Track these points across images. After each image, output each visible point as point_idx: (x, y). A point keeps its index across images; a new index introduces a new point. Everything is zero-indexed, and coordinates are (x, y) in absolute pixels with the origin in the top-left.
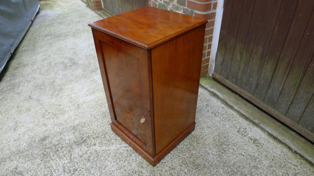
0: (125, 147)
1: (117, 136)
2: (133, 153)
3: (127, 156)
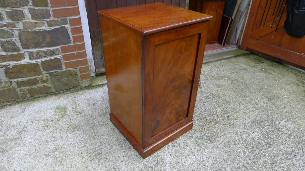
0: (168, 148)
1: (152, 155)
2: (176, 142)
3: (180, 147)
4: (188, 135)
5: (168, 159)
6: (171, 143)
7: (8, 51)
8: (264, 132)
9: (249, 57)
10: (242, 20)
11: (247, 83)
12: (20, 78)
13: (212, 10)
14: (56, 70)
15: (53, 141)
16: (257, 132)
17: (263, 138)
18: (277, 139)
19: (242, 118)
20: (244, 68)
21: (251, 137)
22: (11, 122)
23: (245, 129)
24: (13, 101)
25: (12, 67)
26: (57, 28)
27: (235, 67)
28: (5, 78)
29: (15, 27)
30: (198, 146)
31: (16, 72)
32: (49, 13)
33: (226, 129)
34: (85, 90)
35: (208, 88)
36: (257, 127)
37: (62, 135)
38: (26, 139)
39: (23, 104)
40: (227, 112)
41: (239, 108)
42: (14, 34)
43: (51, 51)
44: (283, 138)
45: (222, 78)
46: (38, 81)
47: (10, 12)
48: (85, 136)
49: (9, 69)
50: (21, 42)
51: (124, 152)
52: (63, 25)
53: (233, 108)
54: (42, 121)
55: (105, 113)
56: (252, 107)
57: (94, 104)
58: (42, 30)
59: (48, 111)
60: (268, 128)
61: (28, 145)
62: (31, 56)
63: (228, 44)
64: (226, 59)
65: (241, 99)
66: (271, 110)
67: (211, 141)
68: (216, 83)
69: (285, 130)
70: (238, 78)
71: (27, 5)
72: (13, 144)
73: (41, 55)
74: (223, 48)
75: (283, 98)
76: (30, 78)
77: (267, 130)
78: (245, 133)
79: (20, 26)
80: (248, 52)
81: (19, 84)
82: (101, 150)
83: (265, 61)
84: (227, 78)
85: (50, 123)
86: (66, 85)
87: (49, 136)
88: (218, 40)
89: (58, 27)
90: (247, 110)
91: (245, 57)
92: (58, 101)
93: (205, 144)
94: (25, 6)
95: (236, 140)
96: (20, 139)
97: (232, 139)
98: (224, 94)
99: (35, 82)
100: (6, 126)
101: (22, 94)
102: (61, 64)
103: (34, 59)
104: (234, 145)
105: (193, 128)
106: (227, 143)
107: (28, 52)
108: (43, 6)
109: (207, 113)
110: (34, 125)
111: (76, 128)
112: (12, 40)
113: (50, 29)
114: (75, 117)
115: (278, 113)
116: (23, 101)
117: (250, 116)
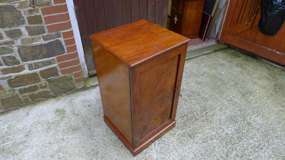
0: (155, 146)
1: (141, 153)
2: (162, 140)
3: (165, 144)
4: (171, 133)
5: (155, 156)
6: (157, 141)
7: (9, 64)
8: (236, 127)
9: (226, 52)
10: (221, 16)
11: (224, 79)
12: (22, 86)
13: (193, 9)
14: (54, 76)
15: (57, 142)
16: (231, 127)
17: (236, 133)
18: (247, 134)
19: (218, 115)
20: (222, 64)
21: (225, 132)
22: (17, 125)
23: (220, 125)
24: (17, 105)
25: (14, 78)
26: (52, 42)
27: (214, 62)
28: (9, 87)
29: (14, 43)
30: (180, 143)
31: (18, 82)
32: (44, 29)
33: (205, 126)
34: (80, 91)
35: (189, 85)
36: (231, 123)
37: (63, 137)
38: (33, 141)
39: (26, 108)
40: (205, 109)
41: (216, 104)
42: (14, 49)
43: (48, 61)
44: (252, 133)
45: (202, 75)
46: (38, 87)
47: (9, 31)
48: (83, 137)
49: (12, 79)
50: (21, 56)
51: (118, 150)
52: (57, 39)
53: (211, 105)
54: (45, 124)
55: (99, 114)
56: (228, 103)
57: (89, 106)
58: (38, 44)
59: (49, 114)
60: (241, 123)
61: (35, 147)
62: (30, 67)
63: (208, 38)
64: (206, 54)
65: (218, 95)
66: (244, 106)
67: (191, 137)
68: (196, 80)
69: (255, 125)
70: (216, 74)
71: (23, 24)
72: (22, 147)
73: (39, 65)
74: (204, 43)
75: (255, 93)
76: (30, 85)
77: (240, 125)
78: (220, 129)
79: (18, 42)
80: (226, 47)
81: (21, 91)
82: (98, 150)
83: (241, 55)
84: (206, 75)
85: (52, 125)
86: (63, 88)
87: (52, 138)
88: (199, 35)
89: (53, 40)
90: (223, 106)
91: (223, 51)
92: (57, 104)
93: (186, 140)
94: (22, 25)
95: (213, 136)
96: (28, 142)
97: (209, 135)
98: (203, 91)
99: (35, 88)
100: (14, 130)
101: (25, 99)
102: (57, 71)
103: (33, 69)
104: (211, 140)
105: (176, 126)
106: (205, 139)
107: (27, 64)
108: (38, 24)
109: (188, 111)
110: (38, 128)
111: (75, 129)
112: (12, 55)
113: (46, 43)
114: (73, 119)
115: (250, 108)
116: (25, 105)
117: (225, 112)
